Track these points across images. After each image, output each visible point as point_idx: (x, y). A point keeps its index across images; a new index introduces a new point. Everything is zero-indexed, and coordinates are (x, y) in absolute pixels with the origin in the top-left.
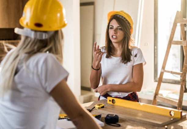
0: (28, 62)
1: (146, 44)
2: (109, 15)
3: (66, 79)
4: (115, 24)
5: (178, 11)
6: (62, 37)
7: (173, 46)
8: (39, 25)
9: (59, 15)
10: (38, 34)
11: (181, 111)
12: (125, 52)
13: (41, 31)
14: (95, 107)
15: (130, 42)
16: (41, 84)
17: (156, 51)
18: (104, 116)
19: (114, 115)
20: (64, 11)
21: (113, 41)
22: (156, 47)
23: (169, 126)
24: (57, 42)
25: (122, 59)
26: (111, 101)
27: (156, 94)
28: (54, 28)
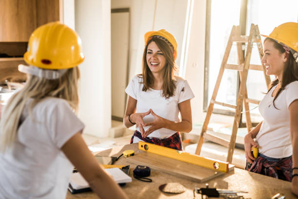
0: (34, 109)
1: (195, 65)
2: (146, 35)
3: (81, 132)
4: (154, 47)
5: (234, 26)
6: (78, 76)
7: (226, 70)
8: (46, 62)
9: (73, 48)
10: (47, 72)
11: (228, 163)
12: (167, 83)
13: (50, 70)
14: (123, 154)
15: (173, 70)
16: (50, 138)
17: (206, 73)
18: (133, 167)
19: (145, 167)
20: (79, 41)
21: (152, 69)
22: (206, 69)
23: (212, 182)
24: (71, 82)
25: (164, 92)
26: (143, 146)
27: (204, 131)
28: (66, 65)
